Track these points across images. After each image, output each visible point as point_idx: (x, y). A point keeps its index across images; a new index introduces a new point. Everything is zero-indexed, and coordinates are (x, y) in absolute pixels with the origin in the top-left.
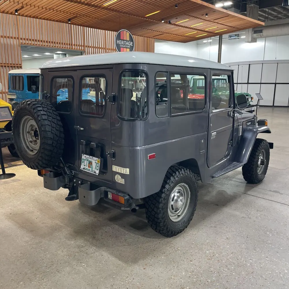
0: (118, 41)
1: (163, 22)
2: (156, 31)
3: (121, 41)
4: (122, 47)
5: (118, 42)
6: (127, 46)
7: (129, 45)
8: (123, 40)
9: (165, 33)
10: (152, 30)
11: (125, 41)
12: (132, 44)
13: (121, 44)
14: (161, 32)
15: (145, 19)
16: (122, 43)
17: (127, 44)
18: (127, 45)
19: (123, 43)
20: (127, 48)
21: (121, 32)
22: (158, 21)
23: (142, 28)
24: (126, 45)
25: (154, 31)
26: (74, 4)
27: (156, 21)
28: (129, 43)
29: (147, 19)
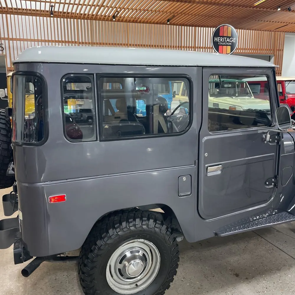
0: (216, 38)
1: (279, 9)
2: (276, 22)
3: (220, 38)
4: (221, 45)
5: (216, 40)
6: (228, 44)
7: (230, 42)
8: (223, 37)
9: (289, 23)
10: (270, 22)
11: (225, 38)
12: (234, 40)
13: (220, 42)
14: (284, 23)
15: (255, 9)
16: (221, 40)
17: (227, 40)
18: (228, 42)
19: (223, 40)
20: (227, 45)
21: (220, 28)
22: (274, 9)
23: (256, 20)
24: (226, 42)
25: (273, 22)
26: (180, 4)
27: (270, 9)
28: (231, 39)
29: (258, 9)
